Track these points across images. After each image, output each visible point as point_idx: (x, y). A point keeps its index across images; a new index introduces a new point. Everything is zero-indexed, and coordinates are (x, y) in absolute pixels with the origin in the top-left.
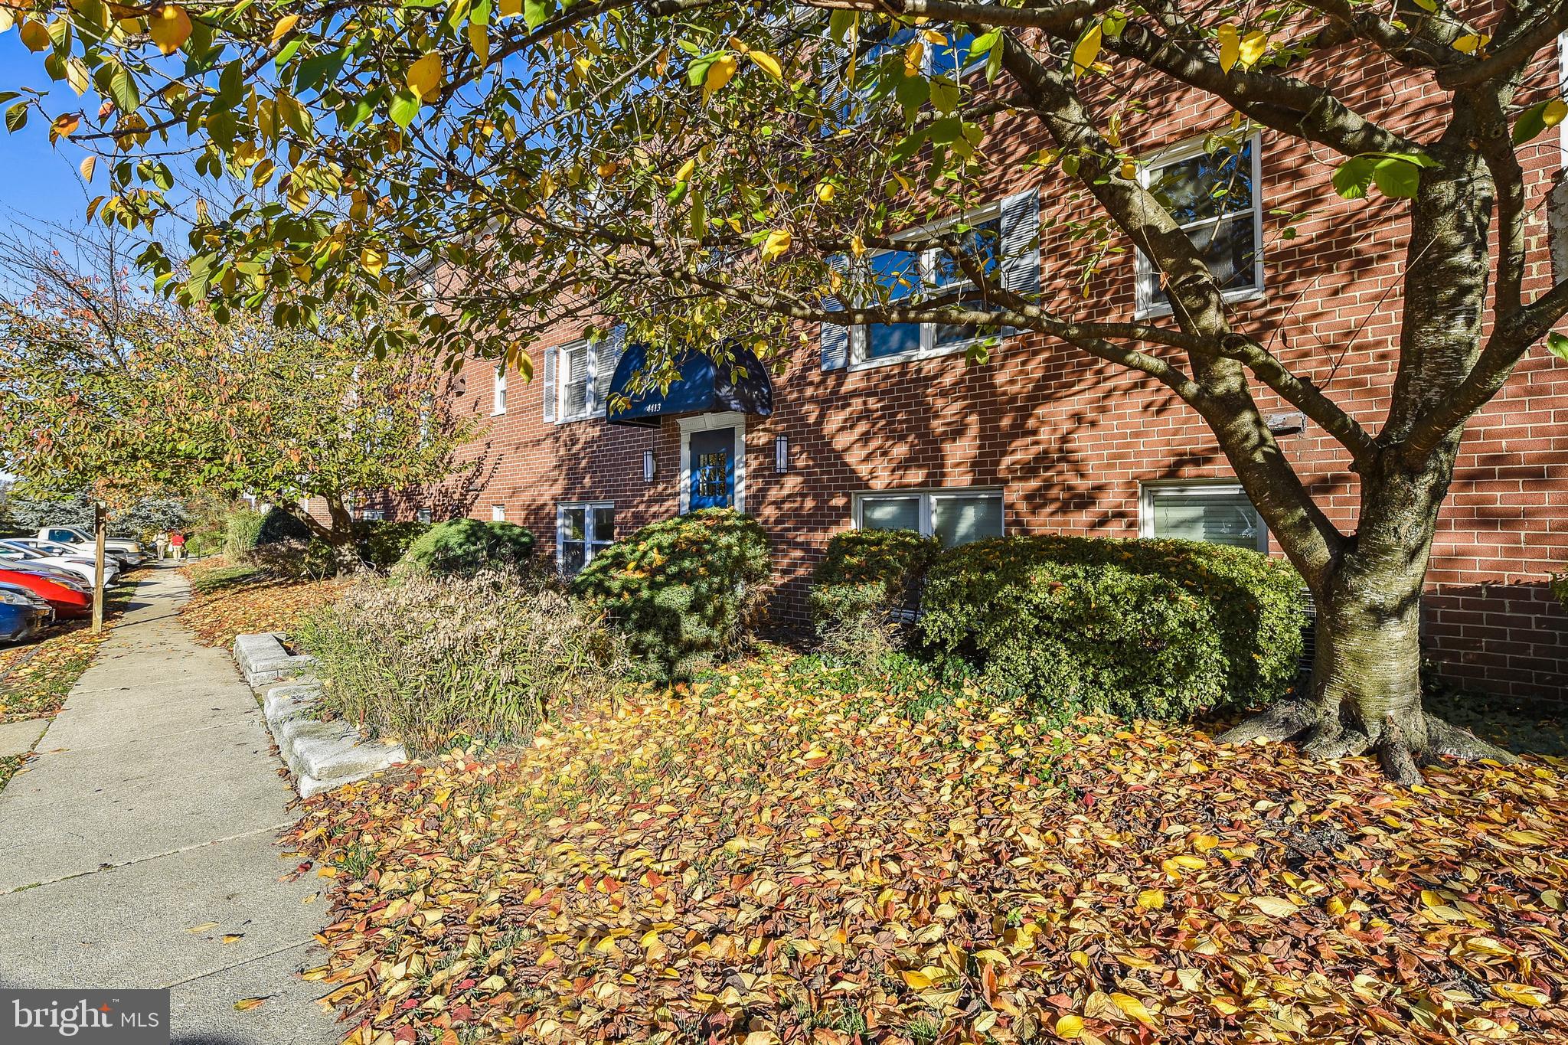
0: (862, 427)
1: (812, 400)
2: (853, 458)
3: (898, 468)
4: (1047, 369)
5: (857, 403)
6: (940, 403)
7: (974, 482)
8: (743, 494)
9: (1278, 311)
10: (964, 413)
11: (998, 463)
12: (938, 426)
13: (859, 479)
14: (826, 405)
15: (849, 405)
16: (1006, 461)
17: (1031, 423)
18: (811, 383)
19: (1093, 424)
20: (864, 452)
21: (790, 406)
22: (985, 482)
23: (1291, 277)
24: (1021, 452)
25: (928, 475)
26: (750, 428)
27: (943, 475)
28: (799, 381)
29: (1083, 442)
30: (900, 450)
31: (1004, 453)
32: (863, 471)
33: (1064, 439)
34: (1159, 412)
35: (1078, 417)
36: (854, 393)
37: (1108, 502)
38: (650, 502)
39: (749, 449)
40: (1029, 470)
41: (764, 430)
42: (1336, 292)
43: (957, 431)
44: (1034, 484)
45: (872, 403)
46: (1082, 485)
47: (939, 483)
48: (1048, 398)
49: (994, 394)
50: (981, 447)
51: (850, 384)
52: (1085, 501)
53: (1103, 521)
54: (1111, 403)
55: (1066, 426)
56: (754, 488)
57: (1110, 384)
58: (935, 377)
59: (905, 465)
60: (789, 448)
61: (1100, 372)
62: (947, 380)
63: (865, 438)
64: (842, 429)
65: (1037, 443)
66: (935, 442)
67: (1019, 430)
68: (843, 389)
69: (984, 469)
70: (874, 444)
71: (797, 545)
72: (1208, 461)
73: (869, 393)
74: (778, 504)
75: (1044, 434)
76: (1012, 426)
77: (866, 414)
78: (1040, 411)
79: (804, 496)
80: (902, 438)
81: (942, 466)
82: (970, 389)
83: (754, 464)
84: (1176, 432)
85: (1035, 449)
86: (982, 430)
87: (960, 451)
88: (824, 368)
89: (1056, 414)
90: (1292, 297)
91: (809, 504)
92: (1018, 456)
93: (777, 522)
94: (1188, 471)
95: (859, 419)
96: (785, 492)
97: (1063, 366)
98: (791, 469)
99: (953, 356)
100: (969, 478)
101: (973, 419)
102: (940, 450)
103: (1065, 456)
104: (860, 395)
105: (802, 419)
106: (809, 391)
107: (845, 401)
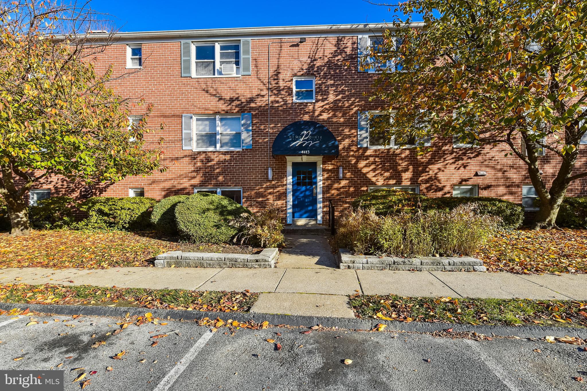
0: (373, 167)
1: (353, 156)
2: (370, 175)
3: (387, 179)
4: (432, 156)
5: (371, 159)
6: (400, 162)
7: (411, 184)
8: (322, 186)
9: (481, 151)
10: (408, 165)
11: (418, 179)
12: (400, 168)
13: (372, 182)
14: (359, 158)
15: (368, 159)
16: (421, 179)
17: (427, 169)
18: (353, 151)
19: (443, 171)
20: (374, 174)
21: (344, 157)
22: (414, 184)
23: (484, 144)
24: (424, 177)
25: (397, 182)
26: (324, 163)
27: (402, 181)
28: (348, 149)
29: (440, 175)
30: (387, 174)
31: (420, 177)
32: (374, 179)
33: (436, 174)
34: (458, 169)
35: (439, 169)
36: (371, 156)
37: (447, 189)
38: (267, 188)
39: (324, 170)
40: (427, 181)
41: (331, 164)
42: (491, 149)
43: (406, 170)
44: (428, 185)
45: (377, 159)
46: (440, 185)
47: (401, 184)
48: (433, 164)
49: (417, 161)
50: (413, 175)
51: (368, 153)
52: (441, 189)
53: (445, 194)
54: (447, 166)
55: (436, 171)
56: (326, 184)
57: (447, 162)
58: (399, 154)
59: (388, 178)
60: (343, 171)
61: (445, 158)
62: (403, 156)
63: (374, 170)
64: (365, 166)
65: (429, 175)
66: (399, 172)
67: (424, 171)
68: (366, 154)
69: (414, 180)
70: (377, 172)
71: (346, 203)
72: (468, 181)
73: (376, 156)
74: (338, 189)
75: (431, 172)
76: (422, 170)
77: (374, 163)
78: (430, 167)
79: (350, 187)
80: (388, 171)
81: (401, 179)
82: (410, 159)
83: (326, 176)
84: (461, 174)
85: (428, 176)
86: (413, 170)
87: (407, 176)
88: (359, 146)
89: (434, 168)
90: (484, 148)
91: (352, 189)
92: (424, 178)
93: (338, 195)
94: (464, 183)
95: (372, 164)
96: (341, 185)
97: (436, 156)
98: (344, 178)
99: (405, 149)
100: (410, 183)
101: (411, 167)
102: (400, 175)
103: (436, 178)
104: (373, 157)
105: (349, 162)
106: (352, 153)
107: (367, 158)
